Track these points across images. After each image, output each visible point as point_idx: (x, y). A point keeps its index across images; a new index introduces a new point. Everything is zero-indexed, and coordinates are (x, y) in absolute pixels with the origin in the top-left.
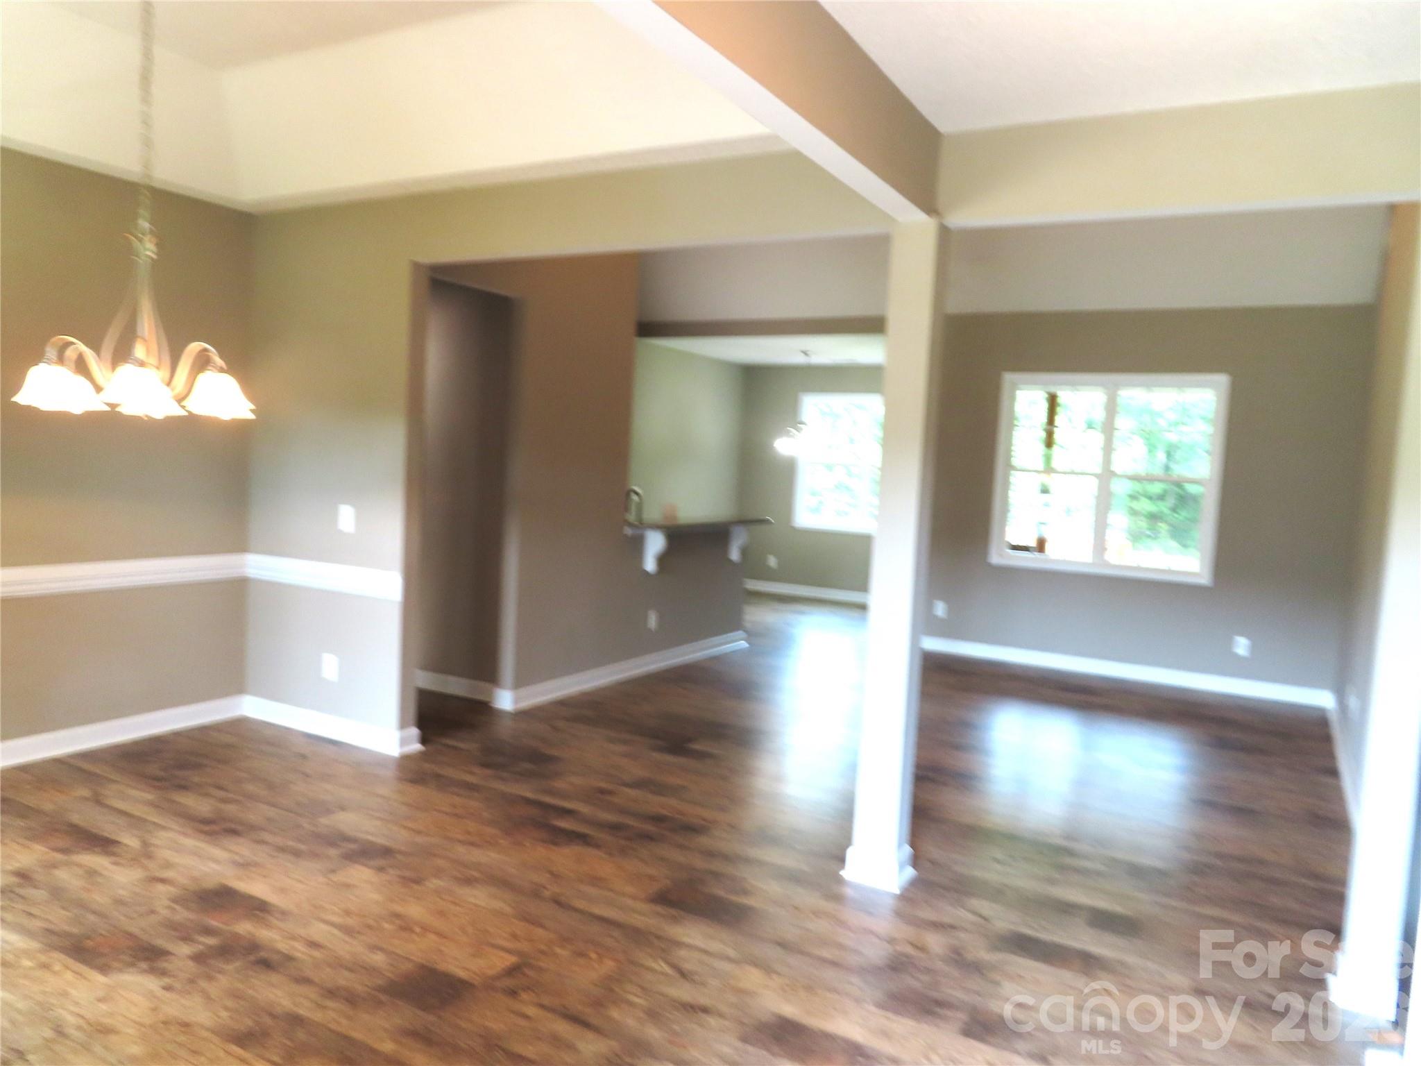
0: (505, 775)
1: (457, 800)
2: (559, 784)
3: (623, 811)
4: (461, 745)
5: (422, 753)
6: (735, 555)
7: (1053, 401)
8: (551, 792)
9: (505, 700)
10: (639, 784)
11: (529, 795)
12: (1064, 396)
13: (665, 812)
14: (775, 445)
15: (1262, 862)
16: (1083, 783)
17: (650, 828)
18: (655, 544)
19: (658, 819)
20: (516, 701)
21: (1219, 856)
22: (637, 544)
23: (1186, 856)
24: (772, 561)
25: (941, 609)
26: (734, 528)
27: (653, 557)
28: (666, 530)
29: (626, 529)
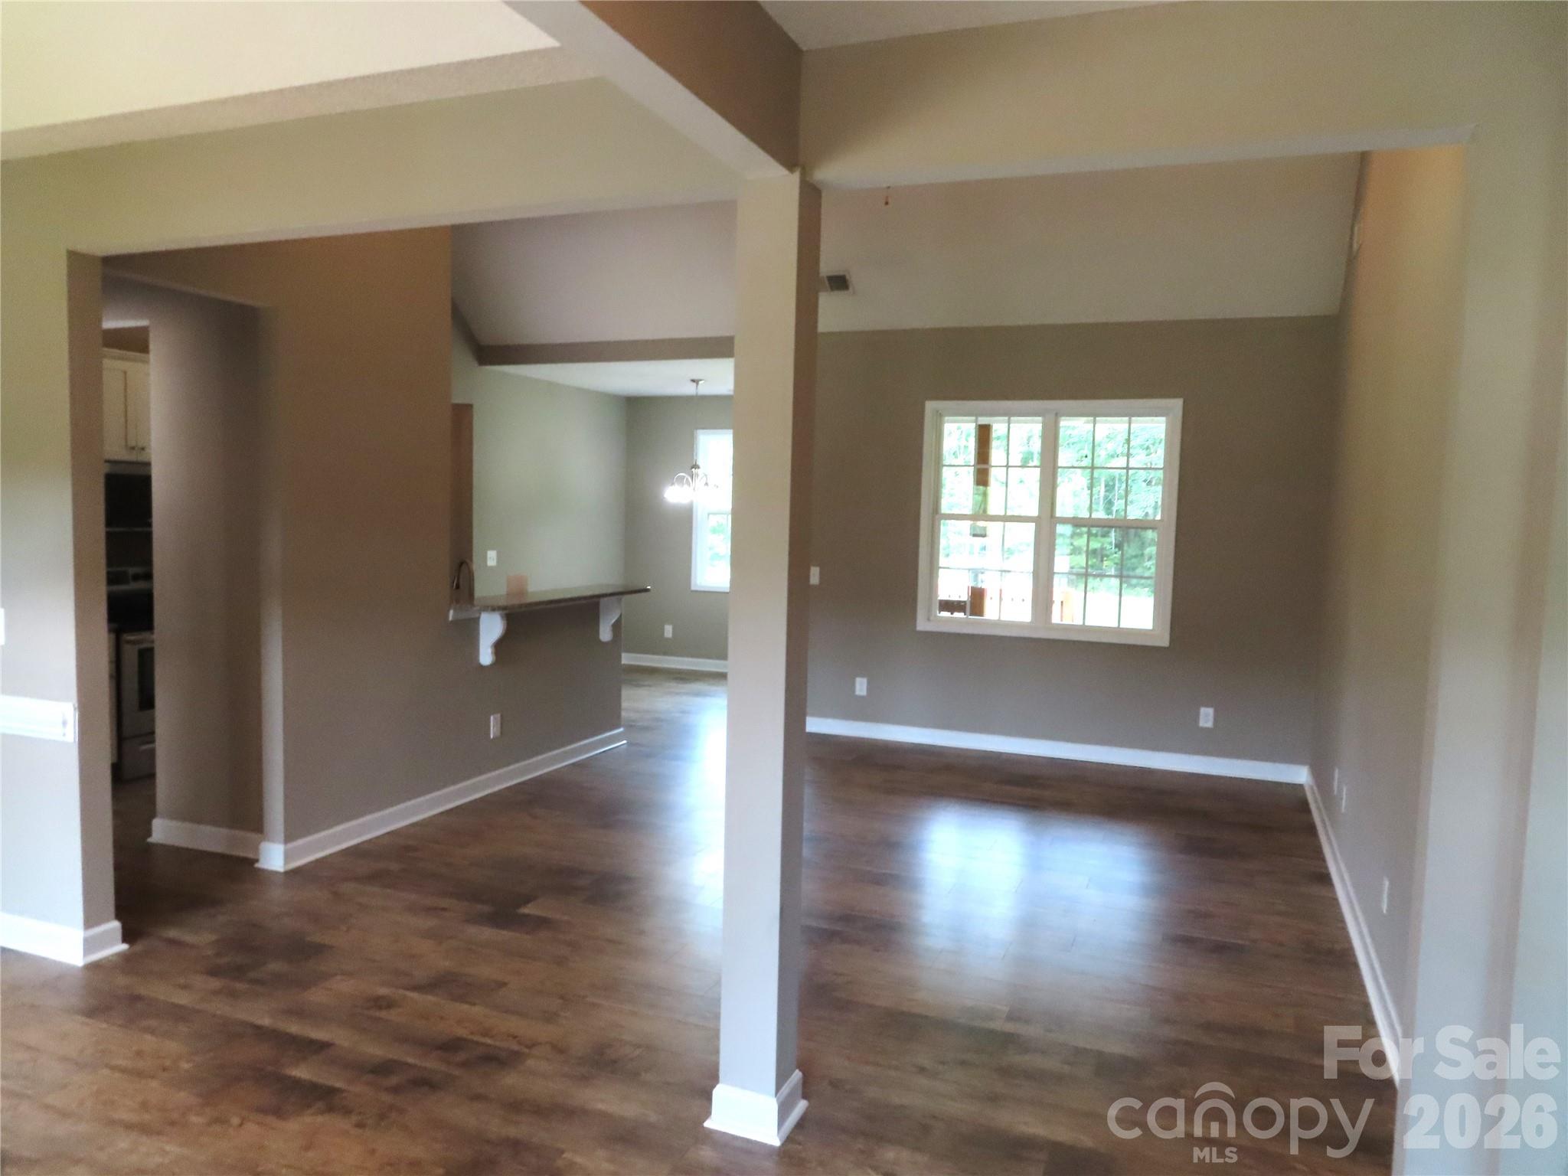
0: (240, 986)
1: (149, 1042)
2: (317, 996)
3: (404, 1038)
4: (188, 938)
5: (124, 957)
6: (605, 634)
7: (984, 436)
8: (299, 1013)
9: (274, 857)
10: (439, 983)
11: (266, 1022)
12: (999, 428)
13: (461, 1032)
14: (665, 496)
15: (1260, 1033)
16: (1028, 925)
17: (432, 1064)
18: (491, 629)
19: (450, 1046)
20: (287, 857)
21: (1208, 1027)
22: (469, 631)
23: (1167, 1032)
24: (668, 631)
25: (861, 686)
26: (603, 601)
27: (492, 647)
28: (505, 612)
29: (451, 612)
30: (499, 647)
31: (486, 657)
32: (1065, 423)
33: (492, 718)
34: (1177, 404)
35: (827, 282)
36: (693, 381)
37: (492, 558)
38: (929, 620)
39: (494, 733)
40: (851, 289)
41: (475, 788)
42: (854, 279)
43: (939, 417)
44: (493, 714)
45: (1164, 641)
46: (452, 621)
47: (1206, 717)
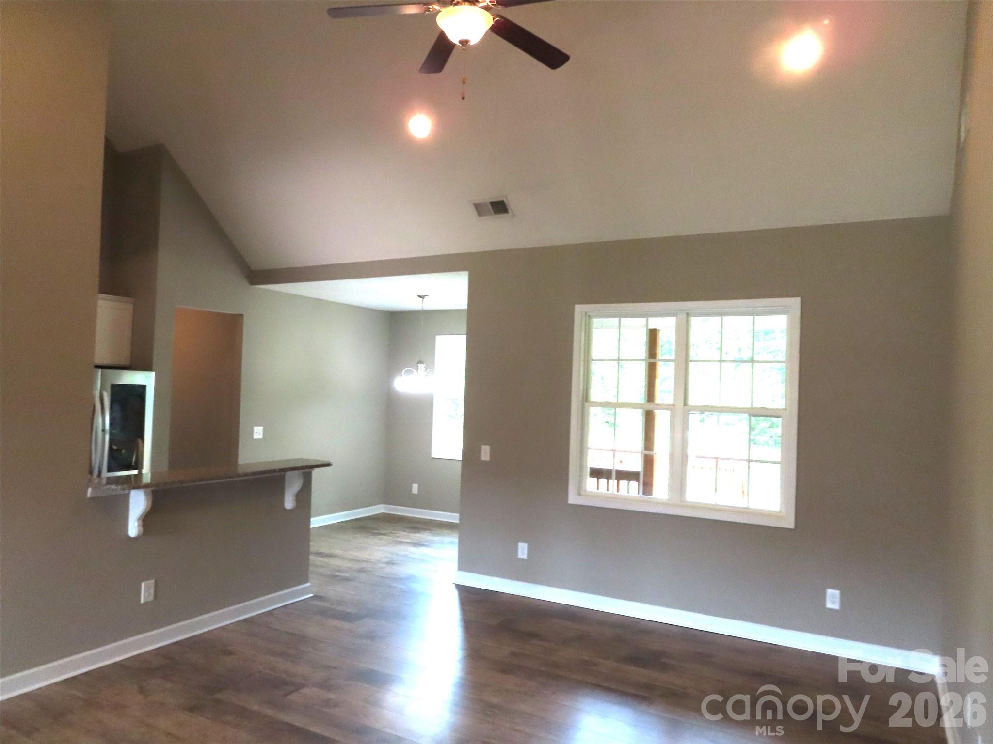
6: (289, 502)
18: (138, 505)
24: (415, 488)
25: (523, 551)
26: (288, 474)
27: (138, 520)
28: (149, 490)
29: (90, 490)
30: (146, 520)
31: (133, 529)
32: (695, 321)
33: (143, 584)
34: (795, 303)
35: (490, 207)
36: (419, 296)
37: (258, 432)
38: (580, 494)
39: (145, 598)
40: (510, 211)
41: (112, 654)
42: (511, 204)
43: (588, 317)
44: (143, 580)
45: (789, 523)
46: (91, 498)
47: (833, 599)
